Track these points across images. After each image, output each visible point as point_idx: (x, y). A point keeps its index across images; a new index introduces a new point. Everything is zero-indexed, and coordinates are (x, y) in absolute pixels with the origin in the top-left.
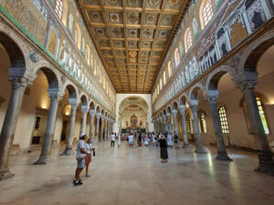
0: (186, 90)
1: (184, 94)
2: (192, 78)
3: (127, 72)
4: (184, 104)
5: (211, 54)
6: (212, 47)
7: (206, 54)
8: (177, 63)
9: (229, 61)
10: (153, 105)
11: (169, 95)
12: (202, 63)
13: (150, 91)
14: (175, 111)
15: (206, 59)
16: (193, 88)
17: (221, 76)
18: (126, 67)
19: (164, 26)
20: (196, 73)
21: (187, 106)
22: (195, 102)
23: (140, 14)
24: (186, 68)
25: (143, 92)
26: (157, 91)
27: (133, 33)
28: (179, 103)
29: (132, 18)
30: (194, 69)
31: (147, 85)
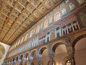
0: (30, 50)
1: (28, 52)
2: (34, 45)
3: (2, 28)
4: (26, 57)
5: (44, 39)
6: (45, 37)
7: (42, 38)
8: (31, 36)
9: (48, 44)
10: (8, 53)
11: (21, 50)
12: (40, 41)
13: (11, 44)
14: (20, 60)
15: (41, 40)
16: (33, 50)
17: (45, 49)
18: (3, 25)
19: (31, 19)
20: (37, 44)
21: (28, 59)
22: (32, 58)
23: (23, 9)
24: (34, 40)
25: (6, 43)
26: (15, 46)
27: (16, 13)
28: (24, 56)
29: (19, 7)
30: (36, 42)
31: (11, 40)
